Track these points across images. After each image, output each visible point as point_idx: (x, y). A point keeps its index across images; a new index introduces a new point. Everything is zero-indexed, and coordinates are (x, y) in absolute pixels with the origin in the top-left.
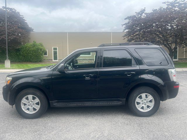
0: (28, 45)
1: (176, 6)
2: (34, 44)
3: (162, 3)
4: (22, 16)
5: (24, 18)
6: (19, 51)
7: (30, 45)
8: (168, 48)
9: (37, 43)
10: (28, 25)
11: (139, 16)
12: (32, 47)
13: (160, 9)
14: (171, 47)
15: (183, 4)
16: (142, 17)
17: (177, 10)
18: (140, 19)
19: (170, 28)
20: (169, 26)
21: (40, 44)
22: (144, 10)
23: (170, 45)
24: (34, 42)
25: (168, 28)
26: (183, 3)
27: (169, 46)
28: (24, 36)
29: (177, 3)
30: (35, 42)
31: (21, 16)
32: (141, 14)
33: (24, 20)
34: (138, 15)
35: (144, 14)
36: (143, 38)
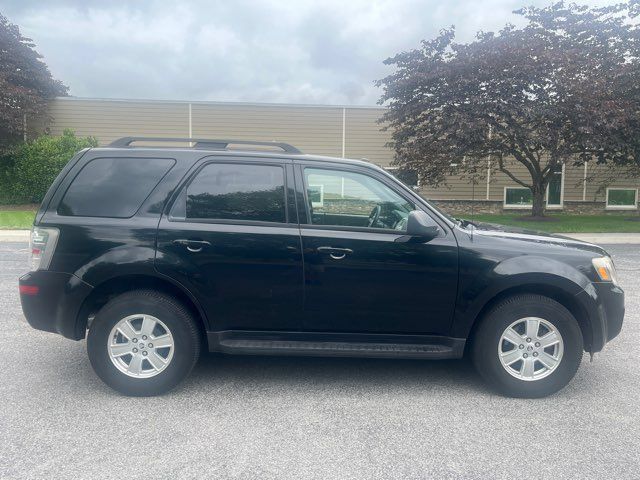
0: (45, 145)
1: (560, 23)
2: (65, 142)
3: (514, 12)
4: (27, 39)
5: (33, 49)
6: (13, 164)
7: (53, 144)
8: (529, 167)
9: (78, 138)
10: (48, 74)
11: (433, 54)
12: (57, 151)
13: (505, 32)
14: (537, 164)
15: (581, 17)
16: (443, 56)
17: (561, 37)
18: (436, 63)
19: (533, 97)
20: (531, 92)
21: (89, 140)
22: (452, 35)
23: (535, 155)
24: (65, 133)
25: (527, 97)
26: (581, 13)
27: (532, 158)
28: (29, 110)
29: (560, 14)
30: (72, 135)
31: (24, 42)
32: (441, 49)
33: (36, 54)
34: (432, 50)
35: (448, 49)
36: (445, 128)
